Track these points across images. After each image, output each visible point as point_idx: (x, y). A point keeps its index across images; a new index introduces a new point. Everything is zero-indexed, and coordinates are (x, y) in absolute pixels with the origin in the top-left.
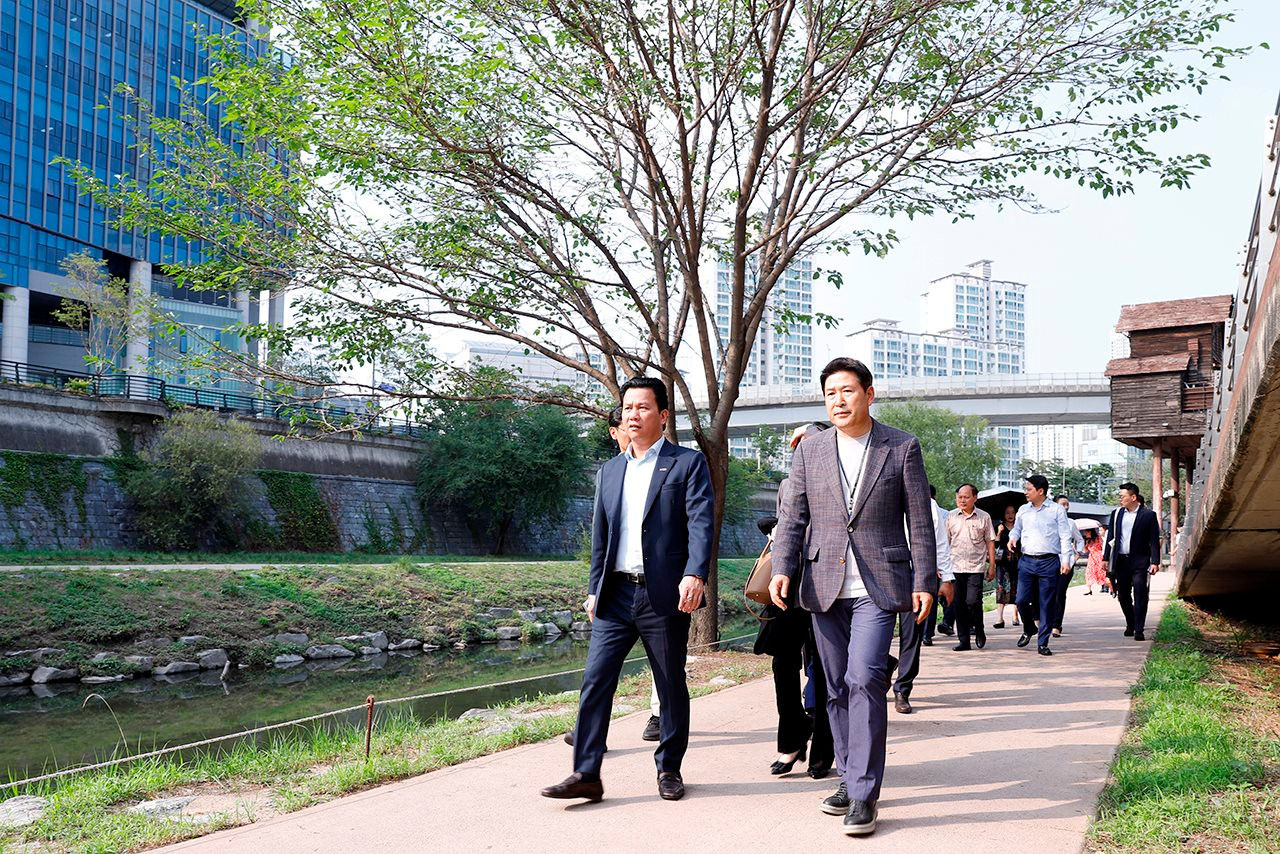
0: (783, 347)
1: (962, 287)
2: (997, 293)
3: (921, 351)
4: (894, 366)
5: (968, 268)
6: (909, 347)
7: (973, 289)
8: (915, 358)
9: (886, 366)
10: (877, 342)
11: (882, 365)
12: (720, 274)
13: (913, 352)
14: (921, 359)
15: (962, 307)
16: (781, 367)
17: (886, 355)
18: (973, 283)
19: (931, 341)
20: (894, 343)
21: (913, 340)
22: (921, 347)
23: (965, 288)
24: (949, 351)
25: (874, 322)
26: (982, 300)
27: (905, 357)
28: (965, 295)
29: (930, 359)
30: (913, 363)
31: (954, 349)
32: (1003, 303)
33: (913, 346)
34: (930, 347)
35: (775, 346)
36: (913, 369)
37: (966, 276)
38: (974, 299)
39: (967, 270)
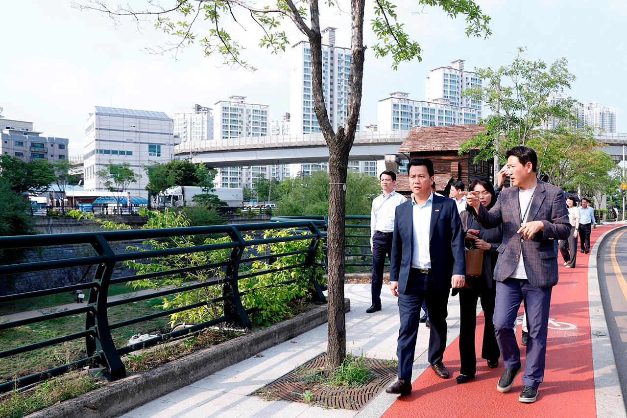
0: (343, 106)
1: (447, 74)
2: (467, 78)
3: (420, 111)
4: (404, 119)
5: (451, 64)
6: (414, 109)
7: (453, 75)
8: (417, 115)
9: (400, 119)
10: (395, 105)
11: (398, 119)
12: (305, 62)
13: (416, 111)
14: (421, 115)
15: (447, 85)
16: (342, 118)
17: (400, 113)
18: (453, 72)
19: (426, 105)
20: (405, 106)
21: (416, 104)
22: (421, 109)
23: (449, 75)
24: (437, 112)
25: (395, 94)
26: (458, 82)
27: (411, 114)
28: (449, 79)
29: (426, 115)
30: (416, 118)
31: (439, 110)
32: (470, 84)
33: (416, 108)
34: (425, 109)
35: (338, 106)
36: (416, 121)
37: (450, 68)
38: (454, 81)
39: (451, 65)
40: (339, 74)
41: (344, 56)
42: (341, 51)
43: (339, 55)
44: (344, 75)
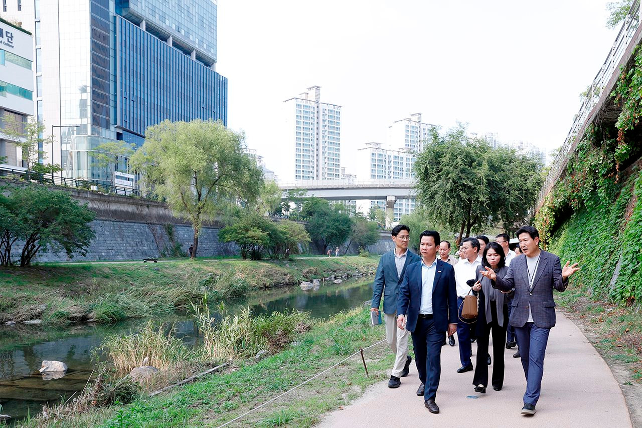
0: (327, 153)
1: (408, 126)
2: (424, 129)
3: (392, 159)
4: (380, 165)
6: (387, 157)
7: (413, 127)
8: (389, 162)
9: (377, 165)
10: (373, 154)
11: (375, 165)
12: (297, 116)
13: (389, 159)
14: (392, 162)
15: (408, 135)
16: (325, 163)
17: (377, 160)
18: (413, 124)
19: (396, 154)
20: (380, 155)
21: (389, 153)
22: (392, 157)
23: (410, 127)
24: (405, 159)
25: (370, 144)
26: (417, 133)
27: (385, 161)
28: (410, 130)
29: (396, 162)
30: (389, 164)
31: (407, 158)
32: (427, 134)
33: (389, 156)
34: (396, 157)
35: (323, 152)
36: (388, 167)
37: (410, 120)
38: (413, 132)
39: (410, 117)
40: (323, 126)
41: (327, 110)
42: (325, 106)
43: (323, 109)
44: (327, 126)
